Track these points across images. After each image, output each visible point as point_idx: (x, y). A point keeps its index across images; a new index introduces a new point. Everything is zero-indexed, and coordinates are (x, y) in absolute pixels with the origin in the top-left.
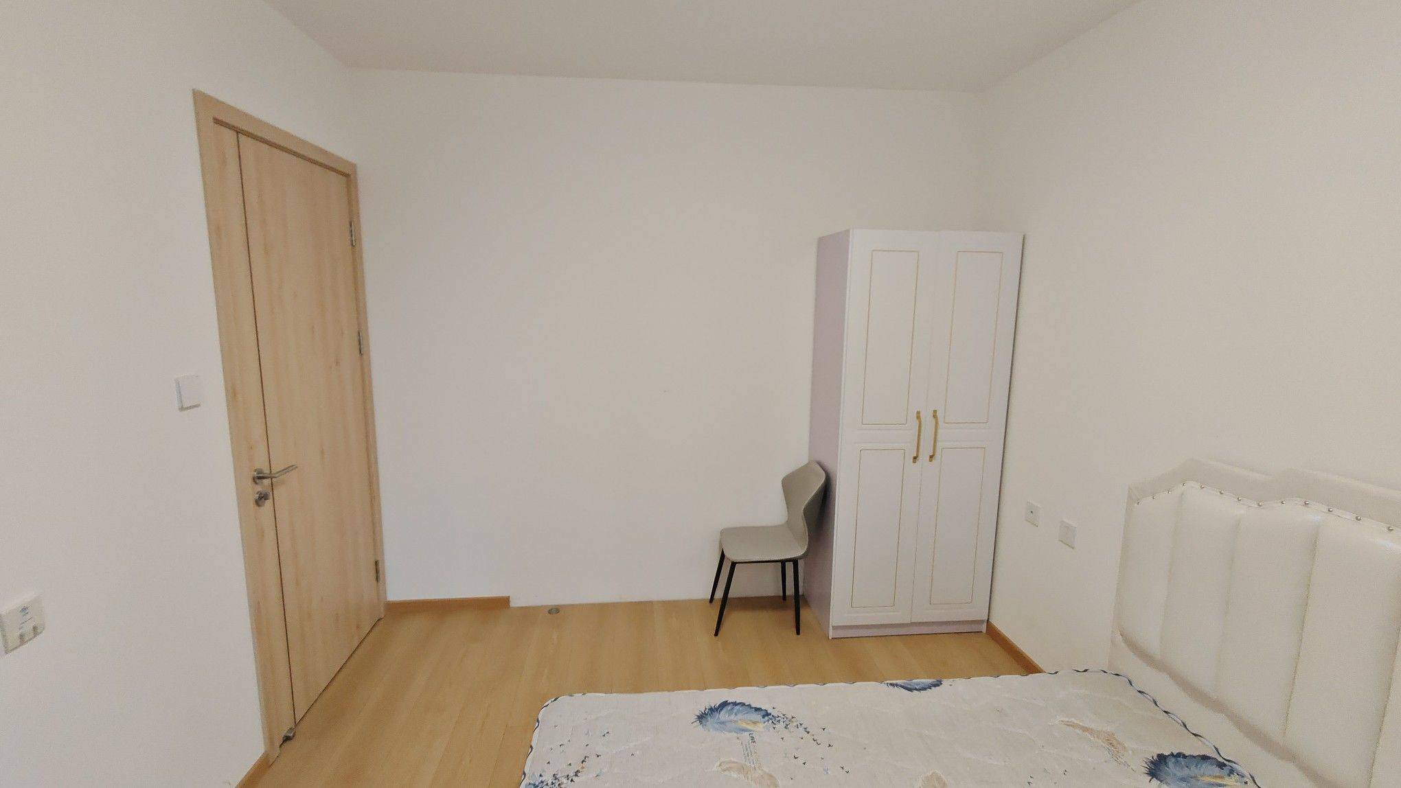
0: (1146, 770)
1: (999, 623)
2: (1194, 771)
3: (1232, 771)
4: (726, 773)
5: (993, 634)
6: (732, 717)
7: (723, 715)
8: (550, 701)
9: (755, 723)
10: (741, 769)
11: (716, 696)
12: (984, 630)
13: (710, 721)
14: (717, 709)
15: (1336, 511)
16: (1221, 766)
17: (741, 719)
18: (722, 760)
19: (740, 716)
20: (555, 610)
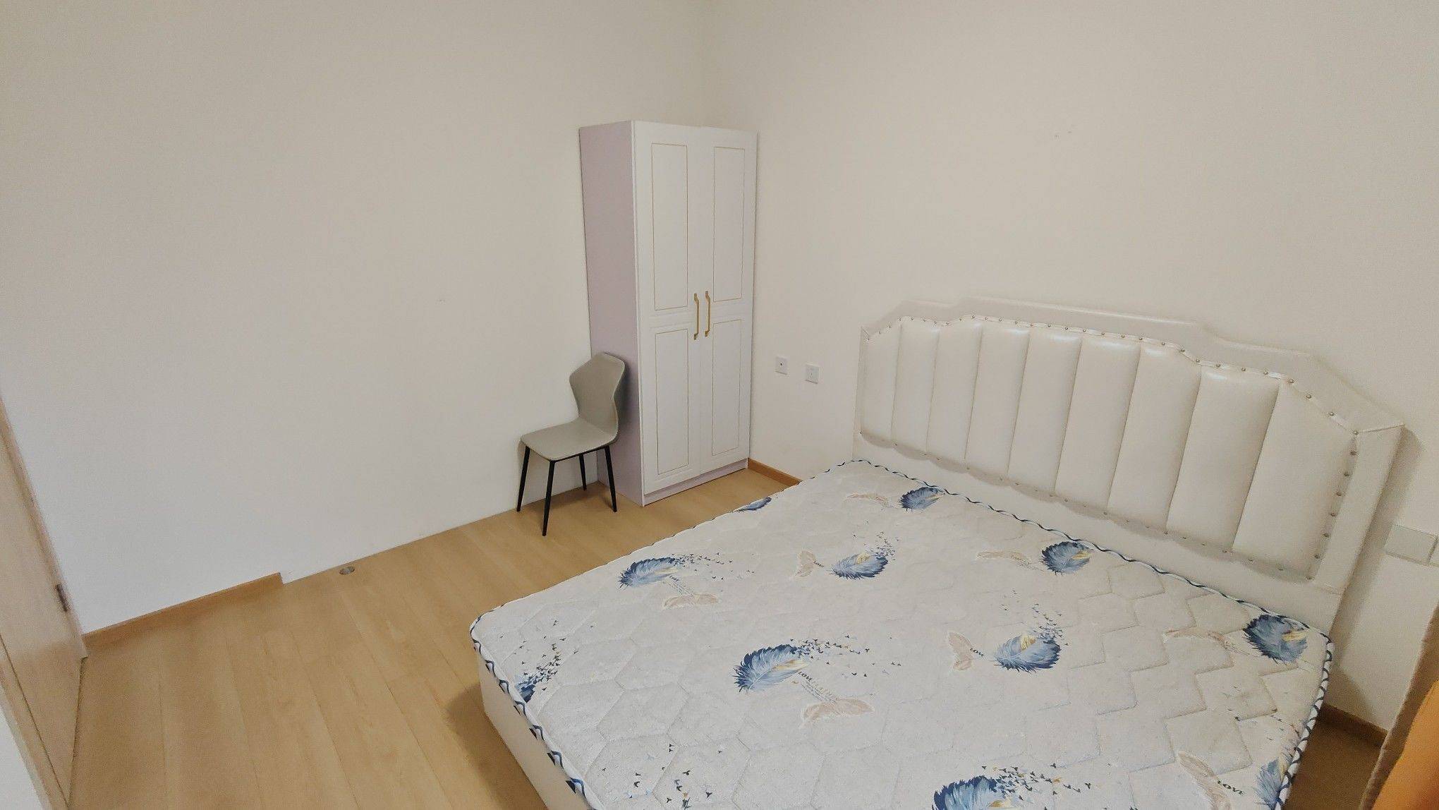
0: (901, 506)
1: (759, 458)
2: (922, 497)
3: (937, 491)
4: (674, 607)
5: (754, 467)
6: (647, 572)
7: (639, 572)
8: (474, 622)
9: (668, 568)
10: (683, 600)
11: (624, 563)
12: (746, 466)
13: (634, 580)
14: (632, 571)
15: (989, 318)
16: (931, 490)
17: (657, 570)
18: (665, 600)
19: (652, 569)
20: (347, 570)
